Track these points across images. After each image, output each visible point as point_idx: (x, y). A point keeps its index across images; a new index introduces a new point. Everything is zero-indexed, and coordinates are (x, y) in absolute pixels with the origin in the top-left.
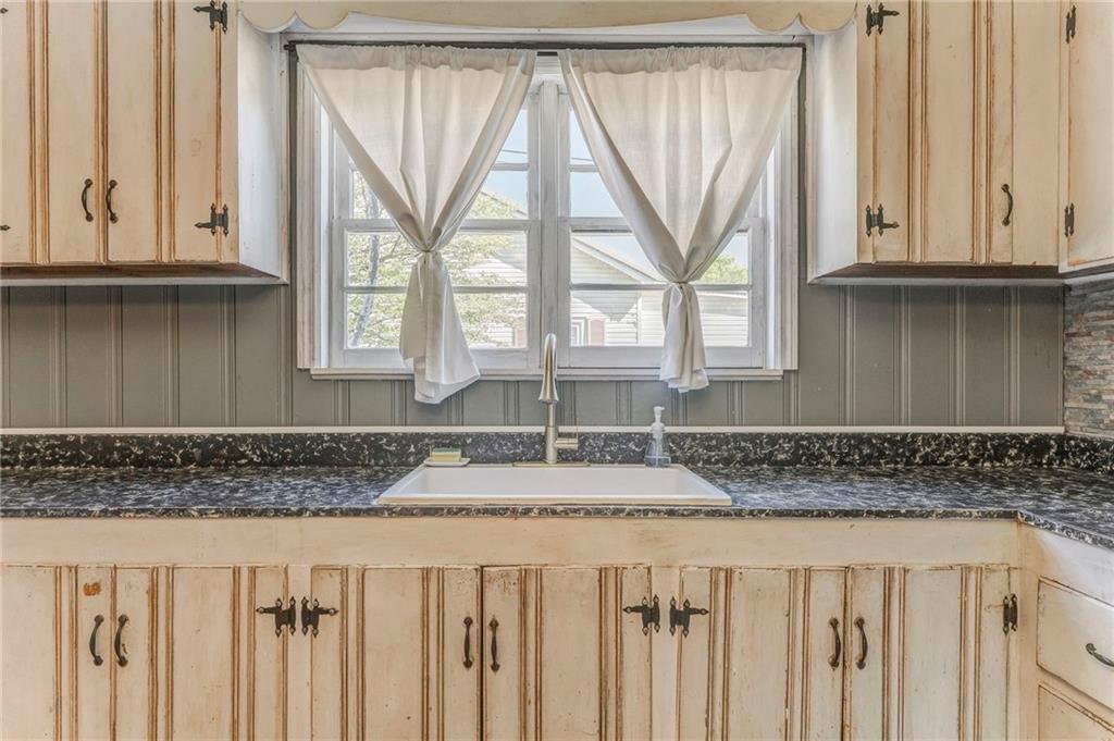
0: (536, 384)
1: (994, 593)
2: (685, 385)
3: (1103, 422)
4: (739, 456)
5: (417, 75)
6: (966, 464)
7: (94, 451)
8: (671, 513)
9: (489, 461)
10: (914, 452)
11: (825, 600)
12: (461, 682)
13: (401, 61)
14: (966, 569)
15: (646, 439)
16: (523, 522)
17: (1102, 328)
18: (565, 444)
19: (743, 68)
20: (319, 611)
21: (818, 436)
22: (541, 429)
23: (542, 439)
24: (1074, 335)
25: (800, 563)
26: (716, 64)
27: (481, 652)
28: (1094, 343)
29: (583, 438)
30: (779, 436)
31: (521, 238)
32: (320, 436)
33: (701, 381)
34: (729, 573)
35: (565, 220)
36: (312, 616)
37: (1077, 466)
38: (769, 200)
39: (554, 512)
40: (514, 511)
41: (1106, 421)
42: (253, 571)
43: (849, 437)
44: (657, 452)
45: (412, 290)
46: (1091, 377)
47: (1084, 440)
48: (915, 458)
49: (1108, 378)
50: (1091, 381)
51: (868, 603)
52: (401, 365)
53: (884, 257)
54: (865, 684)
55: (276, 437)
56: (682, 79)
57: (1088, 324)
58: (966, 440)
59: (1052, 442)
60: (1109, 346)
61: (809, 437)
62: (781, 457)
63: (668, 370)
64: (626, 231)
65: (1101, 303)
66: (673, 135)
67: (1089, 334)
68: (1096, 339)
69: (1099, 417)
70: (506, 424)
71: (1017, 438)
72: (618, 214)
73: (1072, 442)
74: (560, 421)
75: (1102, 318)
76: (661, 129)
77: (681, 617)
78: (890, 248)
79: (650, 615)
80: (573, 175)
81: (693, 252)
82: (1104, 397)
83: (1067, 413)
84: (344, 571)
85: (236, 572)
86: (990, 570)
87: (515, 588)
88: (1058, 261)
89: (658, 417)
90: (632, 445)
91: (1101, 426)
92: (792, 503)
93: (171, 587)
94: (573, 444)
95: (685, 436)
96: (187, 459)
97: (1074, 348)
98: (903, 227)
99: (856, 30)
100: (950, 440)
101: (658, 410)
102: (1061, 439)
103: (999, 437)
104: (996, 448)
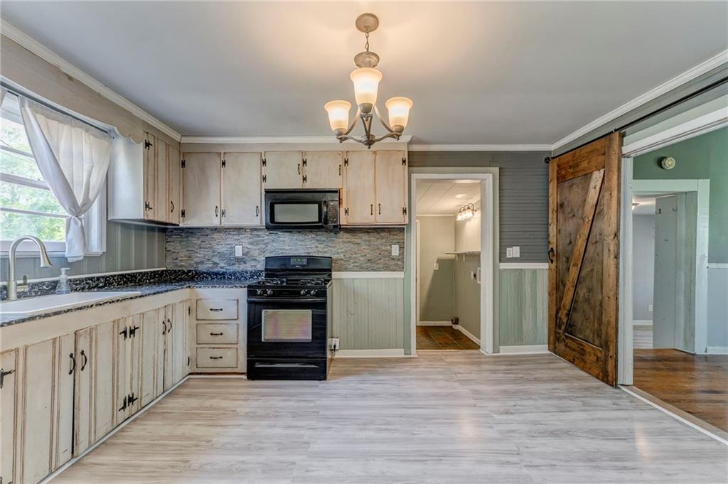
1: (188, 307)
4: (87, 286)
8: (131, 298)
10: (136, 278)
11: (162, 317)
12: (67, 380)
14: (184, 302)
17: (178, 240)
18: (21, 289)
20: (5, 373)
21: (112, 276)
24: (169, 242)
30: (100, 277)
39: (100, 305)
40: (88, 307)
43: (120, 275)
44: (63, 288)
47: (173, 271)
49: (180, 253)
50: (175, 254)
51: (170, 314)
53: (150, 218)
57: (174, 239)
58: (148, 273)
60: (180, 245)
62: (101, 285)
65: (177, 234)
67: (174, 242)
68: (176, 243)
69: (177, 264)
73: (169, 272)
77: (132, 332)
78: (150, 215)
82: (178, 259)
83: (167, 264)
84: (18, 350)
86: (187, 301)
87: (88, 337)
88: (179, 223)
89: (63, 273)
90: (44, 287)
91: (178, 266)
97: (169, 245)
98: (153, 209)
99: (142, 144)
100: (144, 273)
101: (64, 270)
102: (166, 271)
103: (154, 271)
104: (154, 275)
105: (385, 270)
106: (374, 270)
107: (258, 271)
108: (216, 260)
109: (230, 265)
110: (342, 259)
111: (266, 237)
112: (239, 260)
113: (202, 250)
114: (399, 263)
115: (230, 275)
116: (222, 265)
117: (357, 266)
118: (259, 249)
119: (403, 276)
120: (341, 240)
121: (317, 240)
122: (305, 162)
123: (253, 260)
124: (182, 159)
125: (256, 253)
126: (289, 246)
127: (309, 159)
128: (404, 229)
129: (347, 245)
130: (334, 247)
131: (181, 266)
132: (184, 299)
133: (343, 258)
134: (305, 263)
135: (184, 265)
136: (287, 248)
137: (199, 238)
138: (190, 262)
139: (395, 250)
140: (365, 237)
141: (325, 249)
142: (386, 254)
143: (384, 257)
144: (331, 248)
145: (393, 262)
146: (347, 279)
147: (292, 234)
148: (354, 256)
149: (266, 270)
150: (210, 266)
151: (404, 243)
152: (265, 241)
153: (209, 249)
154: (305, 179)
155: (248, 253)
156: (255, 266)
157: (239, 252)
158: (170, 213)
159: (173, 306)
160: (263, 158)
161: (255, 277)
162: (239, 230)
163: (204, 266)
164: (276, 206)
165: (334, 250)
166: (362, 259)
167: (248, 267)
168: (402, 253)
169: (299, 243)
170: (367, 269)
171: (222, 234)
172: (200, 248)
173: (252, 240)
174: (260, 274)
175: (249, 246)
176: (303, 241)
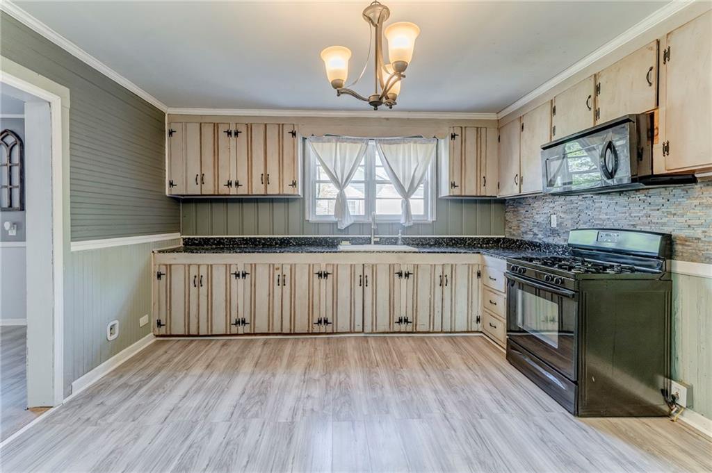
0: (371, 224)
1: (475, 270)
2: (406, 225)
4: (421, 243)
5: (338, 144)
6: (479, 245)
7: (252, 242)
8: (405, 252)
9: (356, 244)
11: (439, 272)
12: (359, 290)
13: (334, 141)
14: (469, 265)
15: (397, 239)
16: (372, 254)
17: (512, 210)
18: (376, 240)
19: (421, 143)
20: (328, 274)
21: (441, 238)
22: (370, 236)
23: (370, 239)
24: (506, 213)
25: (433, 263)
26: (415, 142)
27: (363, 282)
28: (511, 214)
29: (381, 238)
30: (431, 238)
31: (363, 185)
32: (311, 238)
33: (411, 224)
34: (417, 265)
35: (375, 180)
36: (326, 275)
38: (429, 175)
42: (313, 265)
43: (449, 238)
44: (400, 242)
45: (337, 199)
47: (509, 239)
49: (513, 223)
50: (510, 224)
51: (448, 272)
52: (334, 219)
53: (455, 194)
54: (447, 289)
55: (300, 238)
56: (406, 146)
57: (509, 209)
58: (479, 239)
59: (502, 240)
61: (439, 238)
62: (432, 243)
63: (403, 221)
64: (391, 183)
65: (512, 204)
66: (404, 161)
67: (509, 212)
69: (511, 233)
70: (360, 234)
71: (493, 238)
72: (389, 179)
73: (506, 240)
74: (374, 234)
75: (512, 208)
76: (401, 158)
77: (407, 275)
78: (457, 192)
79: (400, 274)
80: (377, 168)
81: (409, 191)
82: (512, 228)
83: (505, 232)
84: (333, 265)
85: (309, 265)
86: (474, 264)
87: (371, 269)
88: (497, 195)
90: (393, 240)
92: (432, 251)
93: (295, 268)
94: (378, 240)
95: (406, 238)
96: (276, 243)
97: (507, 215)
98: (459, 187)
99: (449, 137)
100: (475, 239)
101: (400, 231)
102: (504, 239)
103: (488, 238)
108: (536, 230)
109: (545, 236)
110: (699, 239)
111: (579, 203)
112: (554, 232)
115: (545, 248)
116: (540, 236)
118: (572, 218)
120: (696, 202)
121: (650, 205)
122: (597, 89)
123: (566, 232)
124: (499, 134)
125: (569, 223)
127: (603, 81)
130: (682, 215)
131: (513, 235)
133: (701, 236)
137: (524, 208)
138: (519, 232)
141: (665, 220)
144: (675, 219)
149: (569, 246)
150: (532, 236)
152: (578, 210)
153: (530, 219)
155: (561, 223)
156: (567, 240)
157: (554, 222)
158: (483, 187)
160: (553, 106)
163: (527, 236)
167: (561, 240)
169: (620, 210)
171: (540, 203)
172: (525, 218)
173: (565, 207)
175: (563, 216)
176: (625, 207)
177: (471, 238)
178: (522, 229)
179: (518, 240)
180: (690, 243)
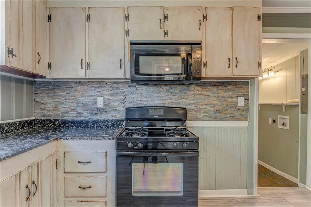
3: (46, 115)
6: (16, 130)
17: (45, 92)
24: (37, 93)
28: (43, 96)
37: (39, 127)
41: (47, 115)
46: (42, 104)
47: (41, 120)
48: (4, 131)
49: (47, 104)
50: (42, 105)
57: (42, 91)
58: (16, 123)
59: (33, 121)
60: (47, 97)
65: (45, 86)
67: (42, 94)
68: (44, 95)
69: (44, 114)
71: (27, 121)
73: (38, 121)
75: (45, 90)
78: (15, 63)
82: (46, 109)
83: (35, 113)
88: (46, 75)
91: (45, 116)
97: (37, 97)
98: (18, 58)
102: (35, 120)
103: (23, 121)
104: (22, 125)
105: (232, 120)
106: (222, 120)
107: (118, 120)
108: (80, 110)
109: (92, 114)
110: (193, 110)
111: (125, 90)
112: (101, 110)
113: (68, 101)
114: (244, 113)
115: (93, 124)
116: (86, 114)
117: (207, 116)
118: (119, 101)
119: (247, 125)
120: (192, 93)
121: (172, 93)
122: (166, 17)
123: (113, 110)
124: (48, 13)
125: (116, 104)
126: (146, 98)
127: (169, 13)
128: (248, 83)
129: (198, 97)
130: (187, 99)
131: (49, 116)
132: (52, 153)
133: (194, 108)
134: (162, 113)
135: (51, 114)
136: (144, 99)
137: (64, 90)
138: (57, 112)
139: (241, 102)
140: (214, 90)
141: (179, 101)
142: (233, 104)
143: (231, 108)
144: (183, 100)
145: (239, 113)
146: (197, 127)
147: (148, 87)
148: (204, 107)
149: (126, 119)
150: (75, 115)
151: (248, 95)
152: (124, 94)
153: (73, 101)
154: (166, 33)
155: (109, 104)
156: (115, 116)
157: (100, 103)
158: (37, 65)
159: (39, 165)
160: (126, 13)
161: (116, 126)
162: (100, 82)
163: (69, 115)
164: (141, 58)
165: (186, 101)
166: (211, 109)
167: (109, 116)
168: (246, 105)
169: (155, 95)
170: (216, 119)
171: (85, 87)
172: (66, 99)
173: (112, 92)
174: (120, 123)
175: (110, 98)
176: (158, 93)
177: (9, 124)
178: (63, 110)
179: (56, 120)
180: (190, 112)
